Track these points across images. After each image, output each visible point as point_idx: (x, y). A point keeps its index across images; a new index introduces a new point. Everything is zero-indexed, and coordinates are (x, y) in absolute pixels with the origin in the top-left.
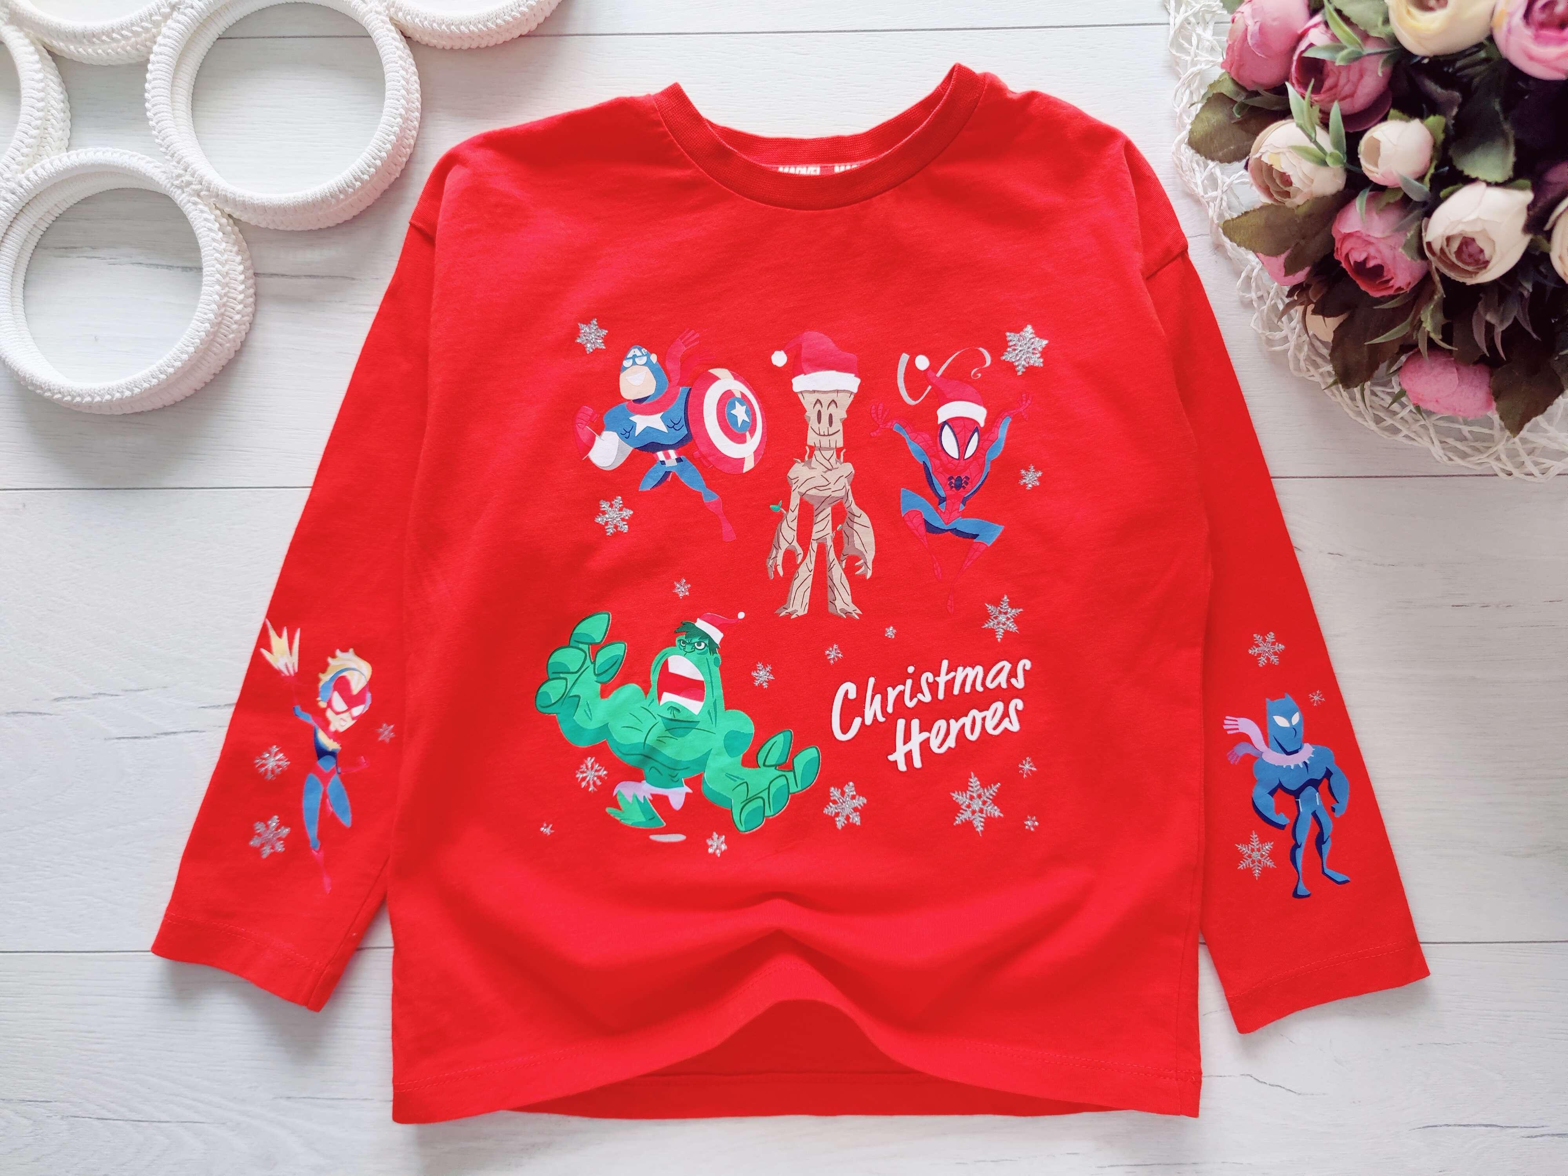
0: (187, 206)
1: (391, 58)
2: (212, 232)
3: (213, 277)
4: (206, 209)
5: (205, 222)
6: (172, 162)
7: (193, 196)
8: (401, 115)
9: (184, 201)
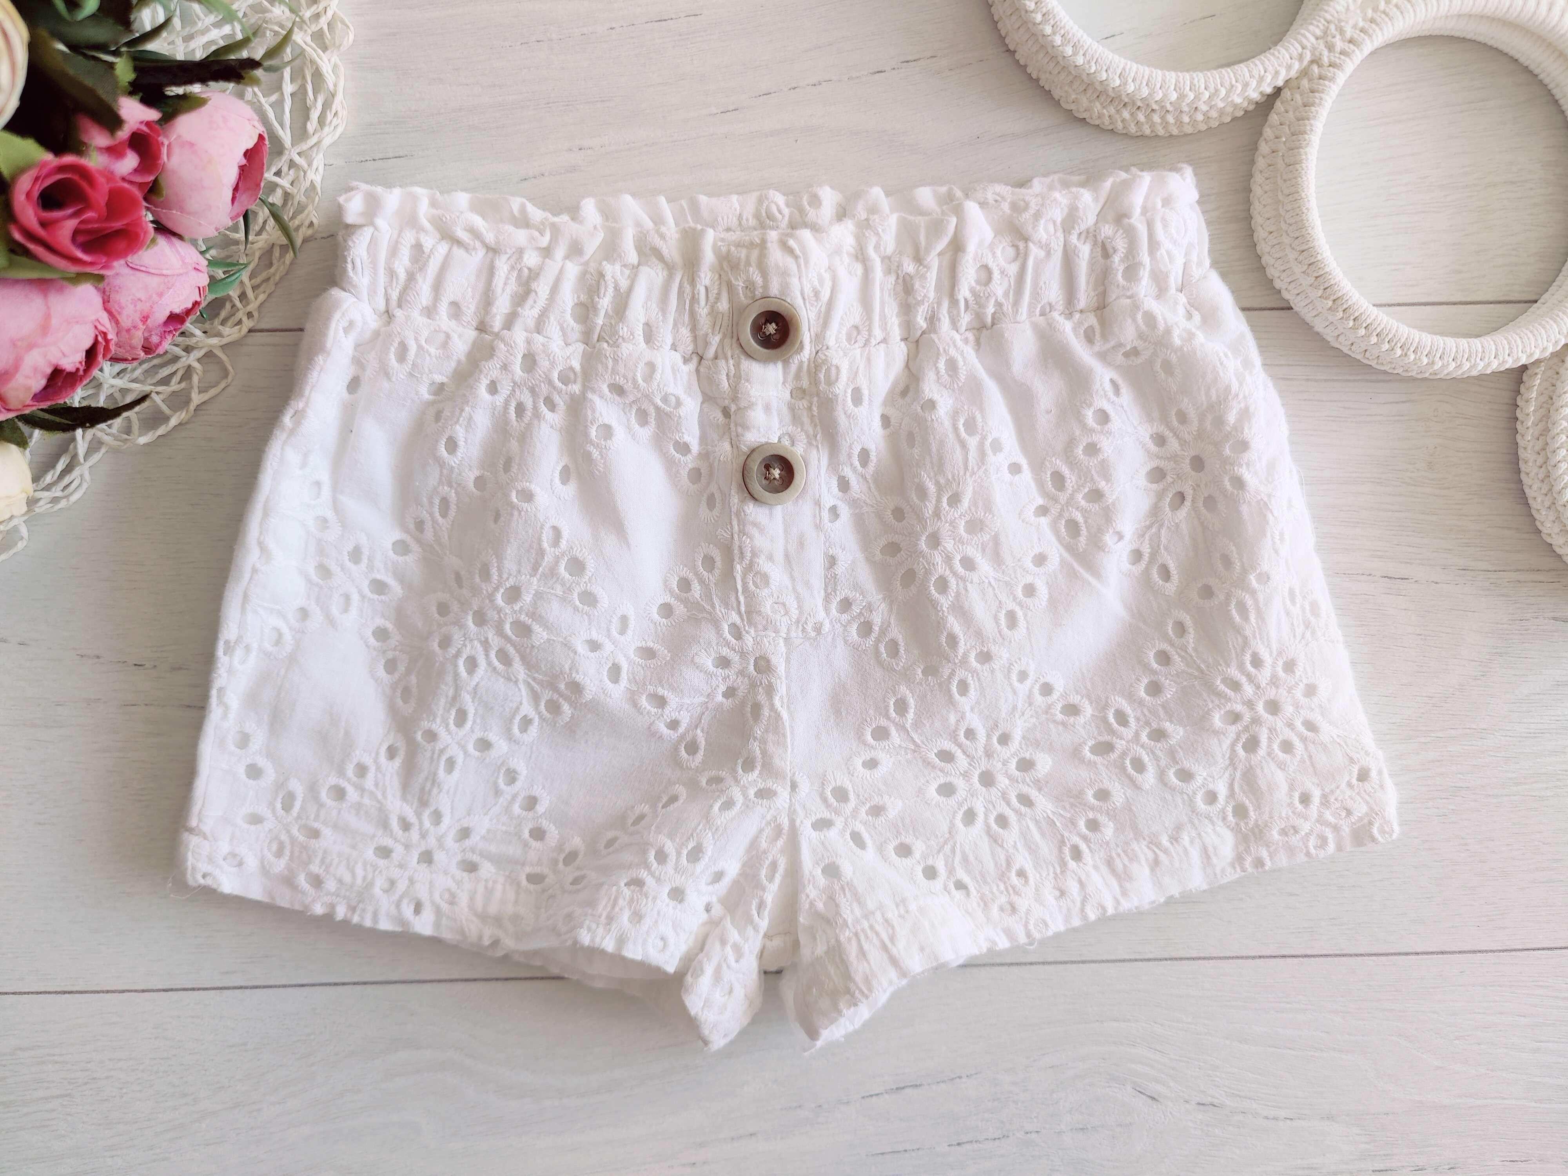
0: (1297, 45)
1: (1517, 346)
2: (1258, 82)
3: (1190, 90)
4: (1293, 74)
5: (1273, 72)
6: (1364, 20)
7: (1313, 54)
8: (1433, 363)
9: (1304, 41)
